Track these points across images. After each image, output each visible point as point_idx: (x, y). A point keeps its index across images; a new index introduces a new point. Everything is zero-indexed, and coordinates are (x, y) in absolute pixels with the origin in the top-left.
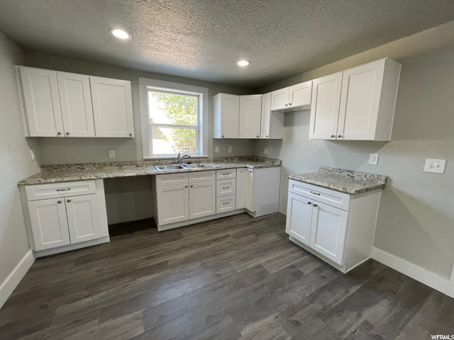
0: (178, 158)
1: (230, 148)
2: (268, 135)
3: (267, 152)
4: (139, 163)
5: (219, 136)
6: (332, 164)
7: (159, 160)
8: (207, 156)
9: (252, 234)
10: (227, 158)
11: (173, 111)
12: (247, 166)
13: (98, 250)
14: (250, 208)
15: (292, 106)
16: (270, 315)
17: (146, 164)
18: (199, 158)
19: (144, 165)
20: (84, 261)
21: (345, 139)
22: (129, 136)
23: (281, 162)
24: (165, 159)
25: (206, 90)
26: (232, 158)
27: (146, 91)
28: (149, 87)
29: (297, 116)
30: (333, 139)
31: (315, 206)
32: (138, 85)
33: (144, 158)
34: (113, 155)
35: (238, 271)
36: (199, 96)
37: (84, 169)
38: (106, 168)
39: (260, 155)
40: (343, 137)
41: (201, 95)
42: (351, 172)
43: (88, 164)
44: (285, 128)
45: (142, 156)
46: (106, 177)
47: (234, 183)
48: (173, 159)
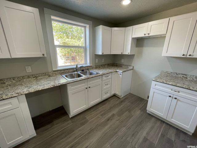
0: (76, 68)
1: (103, 59)
2: (129, 52)
3: (123, 61)
4: (50, 74)
5: (100, 53)
6: (170, 70)
7: (64, 70)
8: (92, 65)
9: (126, 111)
10: (102, 66)
11: (60, 37)
12: (117, 71)
14: (118, 93)
15: (150, 35)
17: (55, 74)
18: (87, 67)
19: (54, 75)
21: (194, 57)
22: (42, 56)
23: (133, 67)
24: (67, 69)
25: (91, 22)
26: (104, 65)
27: (51, 20)
28: (52, 17)
29: (146, 41)
30: (183, 56)
31: (176, 98)
32: (44, 14)
33: (54, 70)
34: (29, 70)
36: (85, 27)
37: (4, 83)
38: (25, 80)
39: (118, 62)
40: (193, 55)
41: (88, 26)
42: (185, 75)
43: (7, 79)
44: (137, 49)
45: (52, 69)
46: (27, 92)
47: (110, 81)
48: (73, 69)
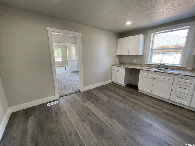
4: (143, 65)
8: (185, 66)
13: (120, 87)
16: (124, 128)
20: (116, 87)
33: (145, 63)
34: (135, 61)
35: (139, 116)
